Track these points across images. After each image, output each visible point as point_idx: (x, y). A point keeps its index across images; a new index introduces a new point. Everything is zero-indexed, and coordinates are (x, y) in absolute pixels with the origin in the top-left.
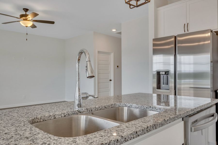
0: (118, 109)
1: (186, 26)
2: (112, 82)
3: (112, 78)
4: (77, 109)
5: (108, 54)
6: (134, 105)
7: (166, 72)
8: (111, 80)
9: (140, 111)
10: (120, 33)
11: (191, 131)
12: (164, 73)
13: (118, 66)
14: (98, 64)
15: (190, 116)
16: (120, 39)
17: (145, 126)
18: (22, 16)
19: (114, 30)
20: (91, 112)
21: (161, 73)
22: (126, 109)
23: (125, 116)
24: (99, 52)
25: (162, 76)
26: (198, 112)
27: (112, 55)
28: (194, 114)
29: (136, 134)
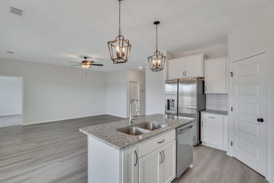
0: (148, 124)
1: (185, 73)
2: (139, 102)
3: (139, 99)
4: (130, 125)
5: (136, 82)
6: (155, 122)
7: (172, 100)
8: (138, 100)
9: (158, 125)
10: (145, 69)
11: (179, 134)
12: (171, 101)
13: (142, 91)
14: (130, 90)
15: (179, 127)
16: (145, 72)
17: (159, 132)
18: (83, 62)
19: (140, 68)
20: (136, 125)
21: (170, 101)
22: (151, 124)
23: (151, 128)
24: (130, 82)
25: (170, 103)
26: (183, 125)
27: (139, 83)
28: (181, 126)
29: (157, 135)
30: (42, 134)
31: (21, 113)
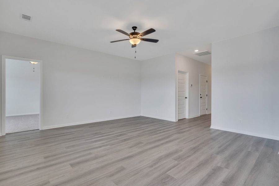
3: (187, 96)
8: (186, 98)
13: (192, 85)
14: (178, 83)
19: (197, 51)
24: (179, 72)
30: (73, 146)
31: (39, 113)
